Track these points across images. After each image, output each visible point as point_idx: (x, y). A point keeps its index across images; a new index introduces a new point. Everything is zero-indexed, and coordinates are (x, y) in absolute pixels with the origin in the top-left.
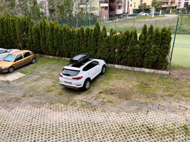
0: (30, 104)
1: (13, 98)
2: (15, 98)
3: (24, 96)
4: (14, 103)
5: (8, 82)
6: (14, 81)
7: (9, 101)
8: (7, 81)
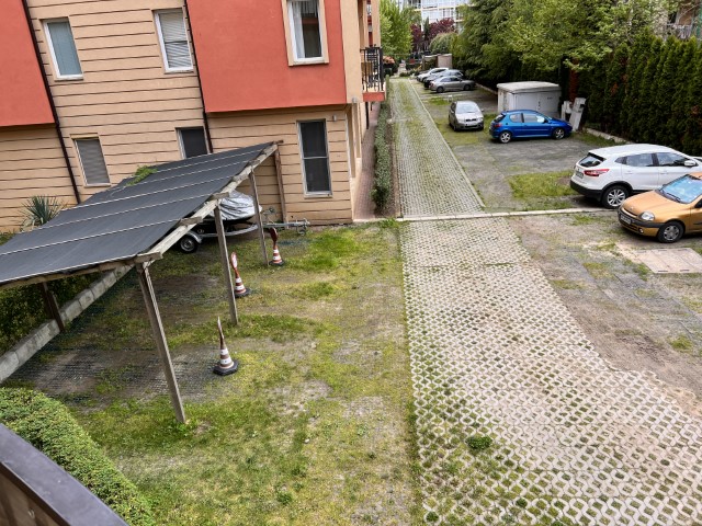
0: (690, 386)
1: (640, 334)
2: (646, 338)
3: (679, 346)
4: (634, 352)
5: (642, 271)
6: (663, 276)
7: (622, 336)
8: (642, 265)
